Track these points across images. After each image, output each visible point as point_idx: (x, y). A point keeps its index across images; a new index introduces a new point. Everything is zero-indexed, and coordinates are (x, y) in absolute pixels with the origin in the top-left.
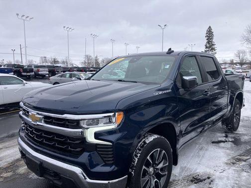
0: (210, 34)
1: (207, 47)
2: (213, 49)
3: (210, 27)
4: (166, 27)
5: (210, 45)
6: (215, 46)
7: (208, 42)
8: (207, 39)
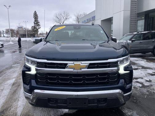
0: (36, 16)
1: (35, 24)
2: (39, 25)
3: (35, 11)
4: (10, 7)
5: (37, 22)
6: (40, 23)
7: (35, 21)
8: (35, 19)
